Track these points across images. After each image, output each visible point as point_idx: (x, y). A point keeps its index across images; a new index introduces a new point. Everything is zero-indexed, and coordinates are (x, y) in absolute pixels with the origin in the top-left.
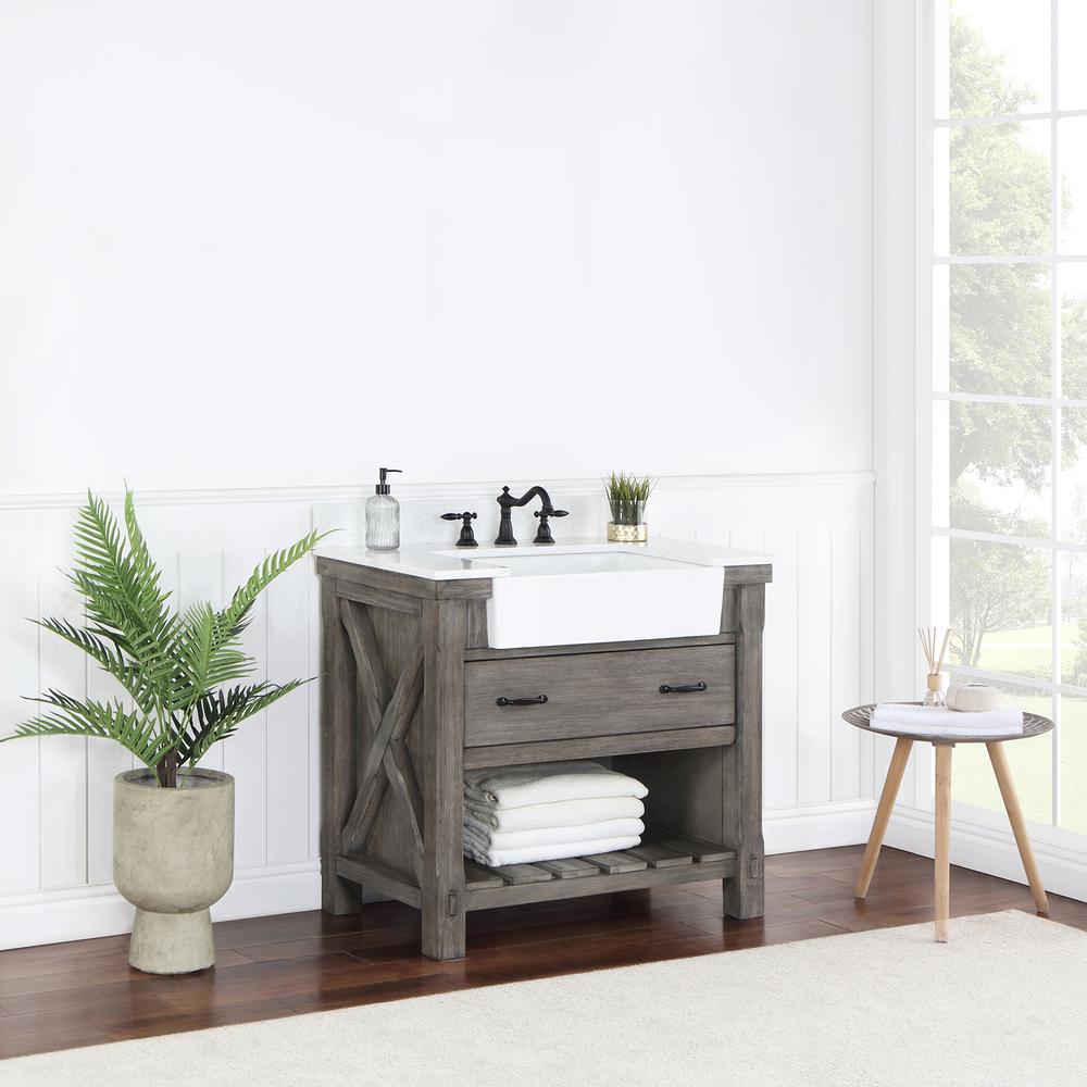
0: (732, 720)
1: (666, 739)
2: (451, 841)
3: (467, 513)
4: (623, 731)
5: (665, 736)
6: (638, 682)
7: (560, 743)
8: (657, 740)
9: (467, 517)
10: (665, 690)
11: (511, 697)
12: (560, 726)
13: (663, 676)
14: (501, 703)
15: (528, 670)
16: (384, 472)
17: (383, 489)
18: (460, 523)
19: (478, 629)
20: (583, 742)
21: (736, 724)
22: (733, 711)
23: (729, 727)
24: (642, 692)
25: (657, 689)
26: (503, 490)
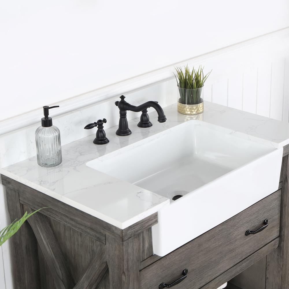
0: (278, 234)
3: (100, 121)
6: (235, 235)
9: (100, 124)
10: (247, 233)
12: (194, 284)
13: (247, 225)
14: (161, 286)
15: (177, 257)
17: (47, 122)
20: (207, 286)
21: (280, 236)
22: (279, 229)
23: (277, 239)
24: (237, 240)
25: (244, 235)
26: (120, 97)
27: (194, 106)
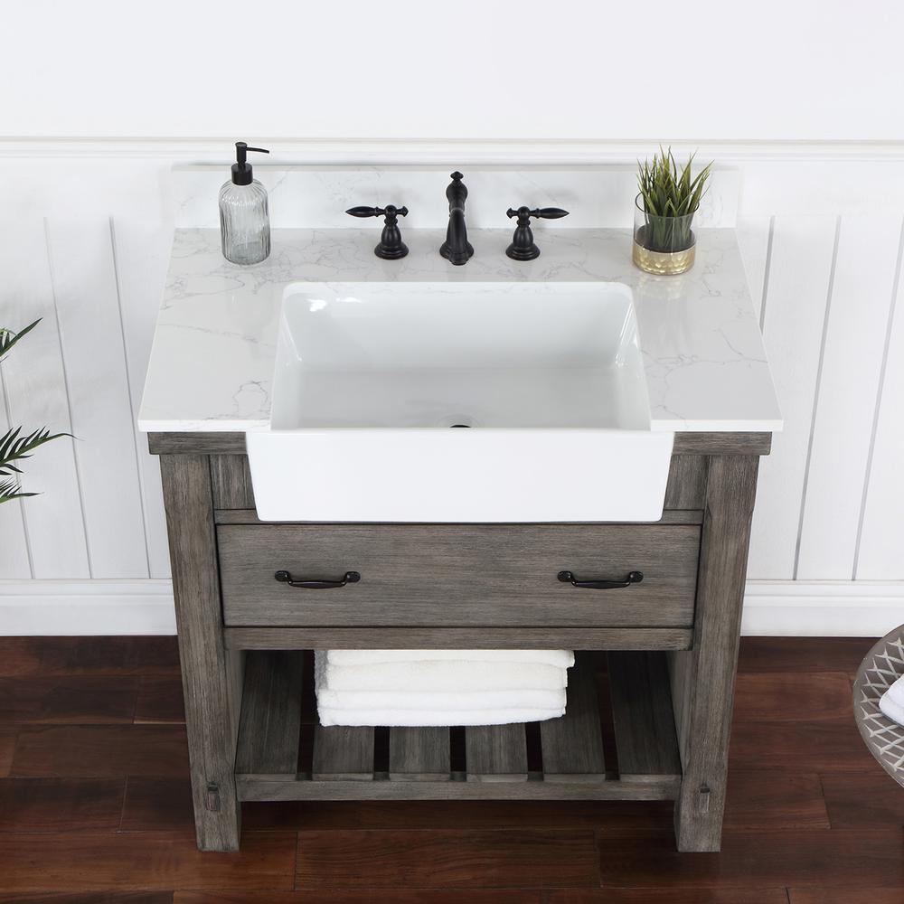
0: (689, 621)
1: (565, 637)
2: (207, 731)
3: (391, 208)
4: (492, 622)
5: (567, 633)
6: (519, 564)
7: (382, 630)
8: (551, 637)
9: (392, 214)
10: (565, 577)
11: (296, 571)
12: (383, 610)
13: (565, 560)
14: (284, 577)
15: (326, 540)
16: (242, 150)
17: (242, 175)
18: (378, 223)
19: (236, 485)
20: (422, 632)
21: (693, 627)
22: (690, 611)
23: (682, 631)
24: (525, 578)
25: (554, 575)
26: (452, 176)
27: (663, 257)
